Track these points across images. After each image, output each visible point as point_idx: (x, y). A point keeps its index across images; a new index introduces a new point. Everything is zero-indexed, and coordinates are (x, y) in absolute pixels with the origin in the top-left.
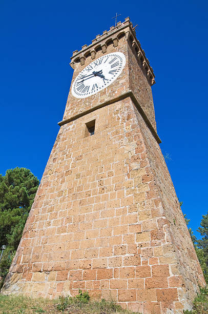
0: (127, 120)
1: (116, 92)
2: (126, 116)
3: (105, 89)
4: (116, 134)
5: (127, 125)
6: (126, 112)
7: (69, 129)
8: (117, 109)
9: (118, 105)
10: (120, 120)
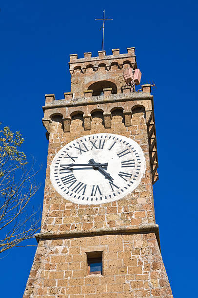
0: (153, 269)
1: (133, 216)
2: (151, 262)
3: (114, 202)
4: (138, 287)
5: (153, 277)
6: (151, 257)
7: (57, 252)
8: (137, 246)
9: (138, 240)
10: (143, 266)
